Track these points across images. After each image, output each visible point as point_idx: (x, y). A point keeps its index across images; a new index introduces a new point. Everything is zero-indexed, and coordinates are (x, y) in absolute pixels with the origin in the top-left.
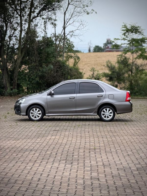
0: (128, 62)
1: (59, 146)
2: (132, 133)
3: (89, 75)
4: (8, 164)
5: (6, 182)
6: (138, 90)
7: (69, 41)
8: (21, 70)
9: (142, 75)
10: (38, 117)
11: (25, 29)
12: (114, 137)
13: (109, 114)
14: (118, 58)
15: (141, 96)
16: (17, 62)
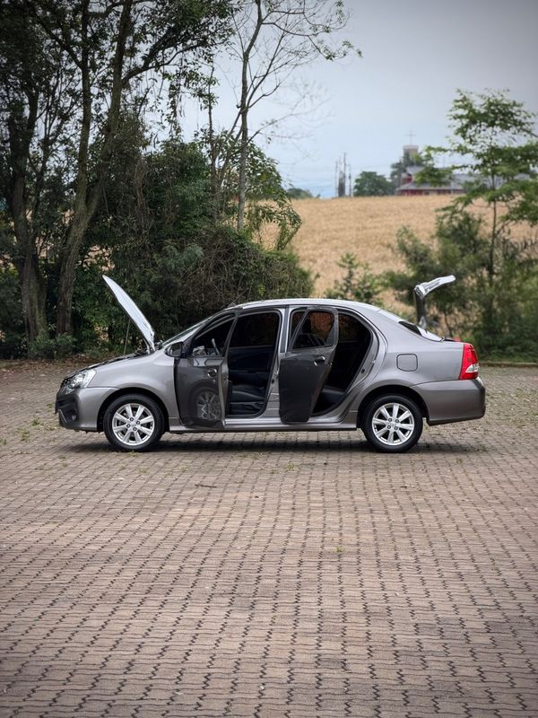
0: (476, 233)
1: (210, 542)
2: (481, 497)
3: (336, 282)
4: (23, 611)
5: (9, 674)
6: (514, 337)
7: (262, 158)
8: (86, 263)
9: (527, 281)
10: (143, 435)
11: (101, 115)
12: (414, 512)
13: (399, 425)
14: (440, 219)
15: (526, 359)
16: (72, 234)
